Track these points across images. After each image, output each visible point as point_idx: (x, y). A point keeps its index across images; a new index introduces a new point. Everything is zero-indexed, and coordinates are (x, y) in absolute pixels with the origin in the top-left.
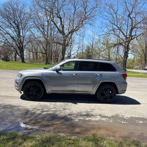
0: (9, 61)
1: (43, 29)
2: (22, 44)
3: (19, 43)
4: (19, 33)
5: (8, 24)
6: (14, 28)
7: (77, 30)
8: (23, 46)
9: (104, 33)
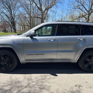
0: (7, 32)
1: (28, 9)
2: (14, 20)
3: (12, 19)
4: (11, 12)
5: (3, 6)
6: (7, 9)
7: (51, 8)
8: (14, 21)
9: (72, 8)
